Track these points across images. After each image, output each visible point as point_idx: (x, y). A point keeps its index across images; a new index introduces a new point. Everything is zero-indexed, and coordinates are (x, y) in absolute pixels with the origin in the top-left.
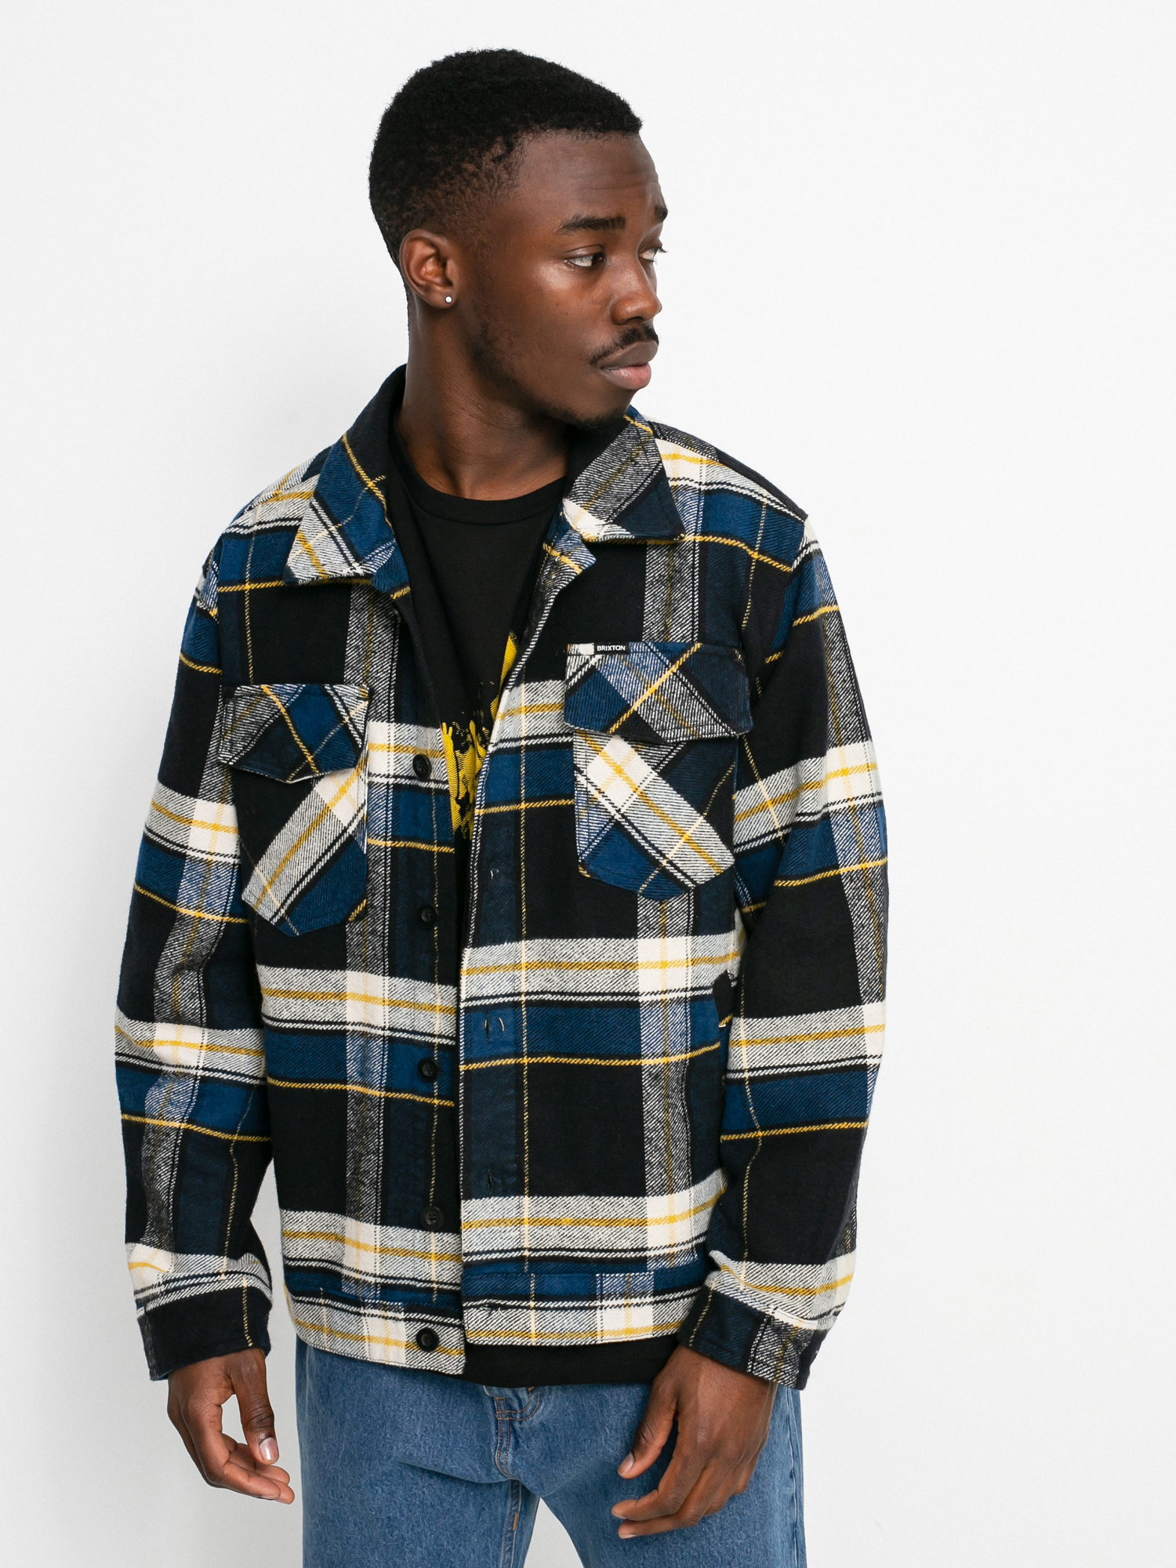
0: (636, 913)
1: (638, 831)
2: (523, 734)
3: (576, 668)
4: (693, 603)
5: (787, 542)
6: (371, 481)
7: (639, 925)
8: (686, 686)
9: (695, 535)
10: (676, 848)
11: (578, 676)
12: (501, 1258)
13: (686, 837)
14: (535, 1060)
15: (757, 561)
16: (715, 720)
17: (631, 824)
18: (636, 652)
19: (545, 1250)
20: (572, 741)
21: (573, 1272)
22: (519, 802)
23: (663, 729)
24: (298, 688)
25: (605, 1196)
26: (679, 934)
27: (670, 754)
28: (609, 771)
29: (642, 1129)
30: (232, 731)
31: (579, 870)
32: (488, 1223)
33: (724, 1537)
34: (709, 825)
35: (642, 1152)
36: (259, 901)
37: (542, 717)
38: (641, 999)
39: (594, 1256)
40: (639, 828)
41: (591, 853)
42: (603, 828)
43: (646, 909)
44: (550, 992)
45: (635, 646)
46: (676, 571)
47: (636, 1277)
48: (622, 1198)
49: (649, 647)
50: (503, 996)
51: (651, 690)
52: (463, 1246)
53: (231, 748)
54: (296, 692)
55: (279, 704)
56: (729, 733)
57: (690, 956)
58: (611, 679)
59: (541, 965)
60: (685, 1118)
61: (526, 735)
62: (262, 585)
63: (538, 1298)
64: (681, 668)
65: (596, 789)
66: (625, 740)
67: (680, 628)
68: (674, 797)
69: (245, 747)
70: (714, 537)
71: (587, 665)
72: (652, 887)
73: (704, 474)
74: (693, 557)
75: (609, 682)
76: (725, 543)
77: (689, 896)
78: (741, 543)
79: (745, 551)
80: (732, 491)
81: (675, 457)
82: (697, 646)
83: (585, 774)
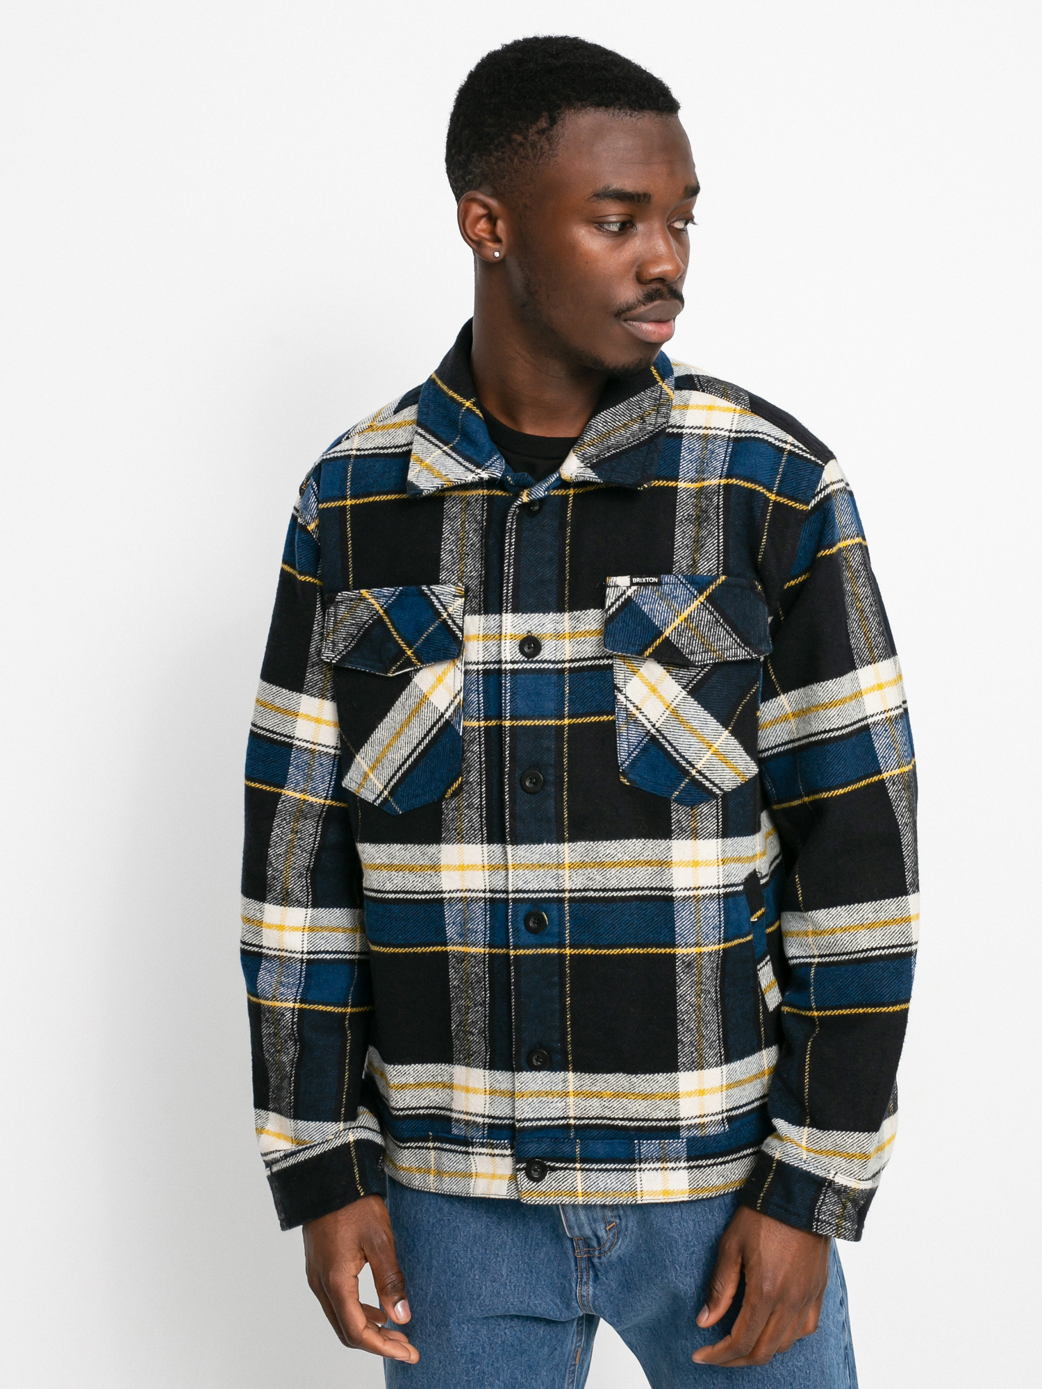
0: (670, 818)
1: (671, 744)
2: (567, 657)
3: (614, 598)
4: (719, 539)
5: (805, 483)
6: (468, 401)
7: (673, 828)
8: (713, 614)
9: (720, 479)
10: (704, 759)
11: (616, 606)
12: (549, 1125)
13: (713, 749)
14: (576, 951)
15: (775, 502)
16: (738, 644)
17: (664, 738)
18: (667, 584)
19: (588, 1118)
20: (613, 664)
21: (614, 1139)
22: (562, 717)
23: (692, 653)
24: (396, 590)
25: (642, 1074)
26: (709, 836)
27: (698, 674)
28: (644, 690)
29: (675, 1012)
30: (333, 633)
31: (620, 778)
32: (538, 1094)
33: (785, 1361)
34: (733, 738)
35: (675, 1032)
36: (361, 785)
37: (584, 642)
38: (675, 894)
39: (633, 1125)
40: (671, 741)
41: (630, 763)
42: (640, 742)
43: (679, 814)
44: (592, 890)
45: (666, 578)
46: (703, 511)
47: (670, 1143)
48: (656, 1074)
49: (679, 580)
50: (549, 891)
51: (681, 618)
52: (516, 1113)
53: (333, 648)
54: (393, 595)
55: (377, 606)
56: (751, 656)
57: (720, 856)
58: (646, 608)
59: (583, 865)
60: (717, 1003)
61: (569, 658)
62: (361, 501)
63: (583, 1161)
64: (707, 598)
65: (635, 706)
66: (658, 663)
67: (706, 563)
68: (701, 714)
69: (346, 647)
70: (736, 480)
71: (624, 596)
72: (682, 794)
73: (735, 422)
74: (718, 499)
75: (643, 611)
76: (746, 486)
77: (717, 802)
78: (760, 486)
79: (763, 493)
80: (759, 438)
81: (711, 408)
82: (720, 580)
83: (624, 692)
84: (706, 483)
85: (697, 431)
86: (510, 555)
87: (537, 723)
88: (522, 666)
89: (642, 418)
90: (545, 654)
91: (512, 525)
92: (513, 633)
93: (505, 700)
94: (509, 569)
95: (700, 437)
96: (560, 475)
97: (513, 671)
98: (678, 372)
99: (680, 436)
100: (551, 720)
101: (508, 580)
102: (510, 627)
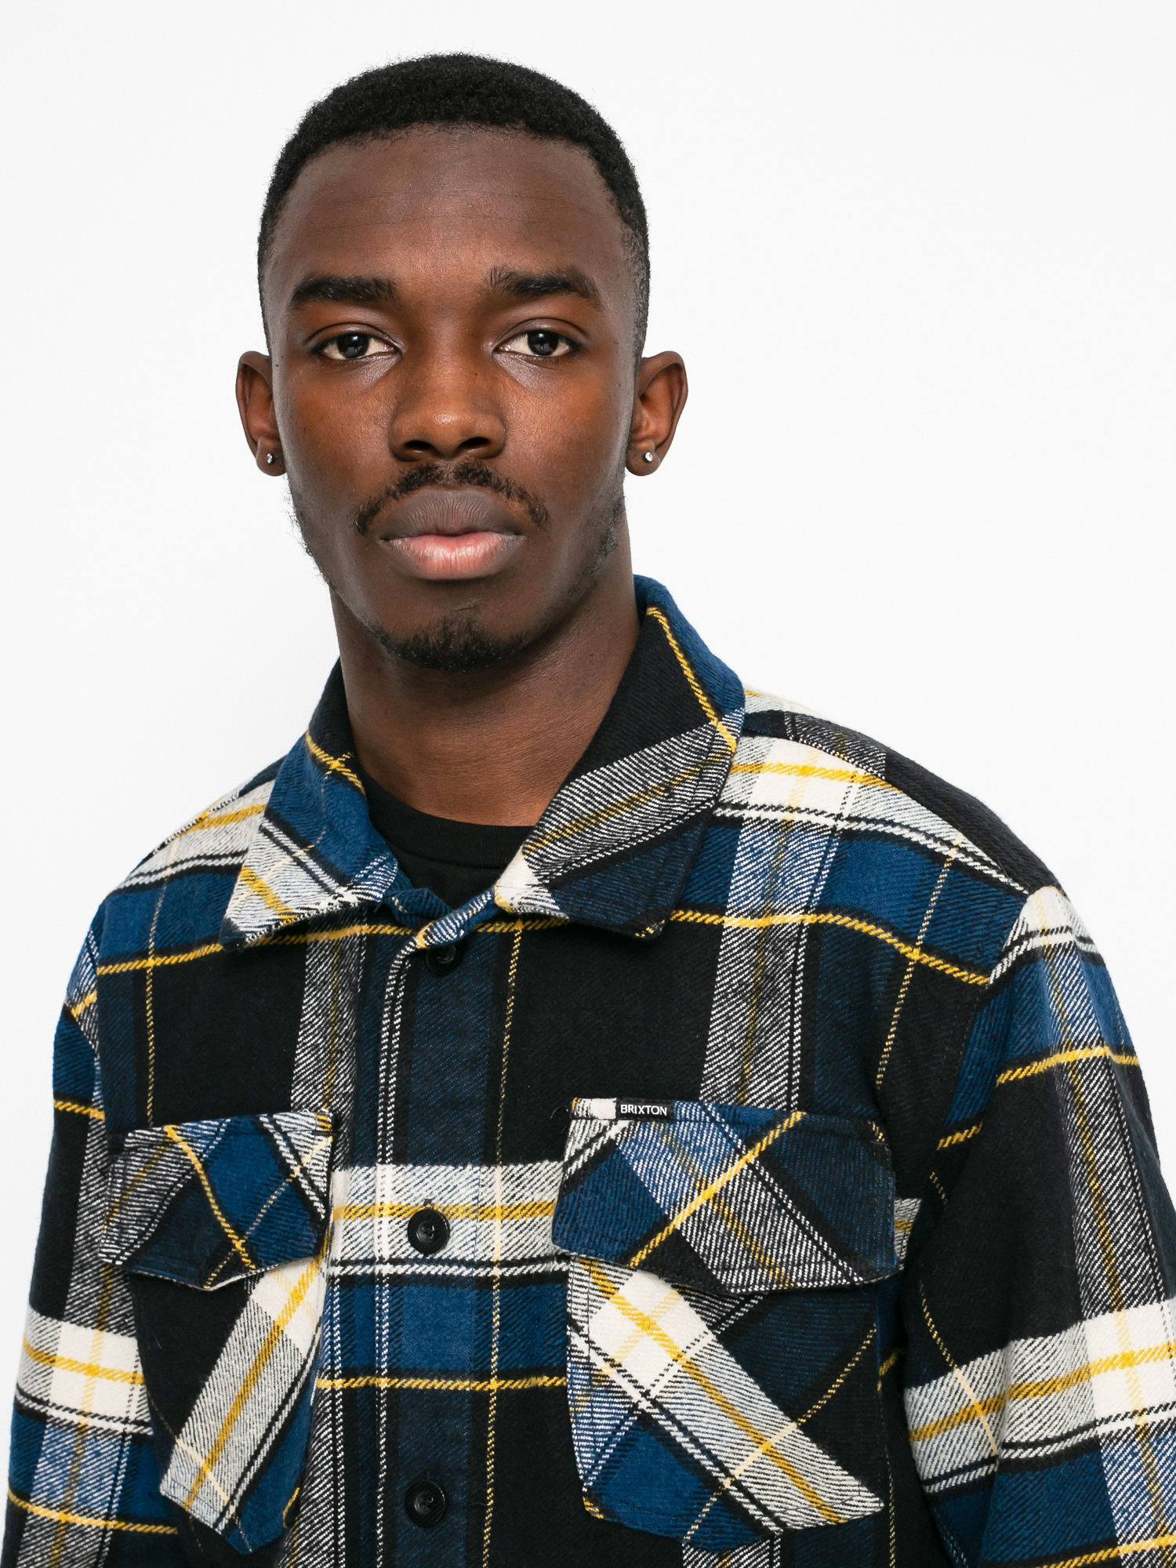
1: (682, 1428)
2: (496, 1256)
3: (583, 1142)
4: (792, 1037)
5: (980, 929)
6: (335, 759)
8: (771, 1189)
9: (805, 913)
10: (749, 1461)
11: (584, 1158)
13: (766, 1446)
15: (918, 963)
16: (825, 1254)
17: (670, 1417)
18: (686, 1120)
20: (568, 1271)
22: (485, 1375)
23: (725, 1268)
27: (736, 1309)
28: (629, 1327)
30: (121, 1208)
31: (584, 1505)
36: (191, 1493)
37: (529, 1227)
40: (685, 1422)
41: (602, 1472)
42: (618, 1427)
45: (684, 1109)
46: (767, 977)
49: (708, 1114)
51: (708, 1194)
53: (120, 1237)
54: (217, 1133)
55: (192, 1157)
56: (851, 1278)
58: (639, 1168)
61: (503, 1258)
62: (172, 959)
64: (763, 1156)
65: (606, 1360)
67: (764, 1083)
68: (743, 1382)
69: (141, 1234)
70: (834, 915)
71: (601, 1139)
72: (706, 1530)
73: (851, 800)
74: (796, 953)
75: (635, 1173)
76: (856, 928)
77: (772, 1545)
78: (886, 931)
79: (891, 946)
80: (892, 834)
81: (805, 771)
82: (793, 1119)
83: (585, 1332)
84: (777, 920)
85: (771, 815)
86: (390, 1051)
87: (437, 1384)
88: (413, 1269)
89: (668, 790)
90: (455, 1247)
91: (396, 992)
92: (395, 1204)
93: (381, 1336)
94: (389, 1079)
95: (776, 826)
96: (493, 897)
97: (395, 1279)
98: (752, 706)
99: (738, 823)
100: (465, 1380)
101: (387, 1098)
102: (389, 1193)
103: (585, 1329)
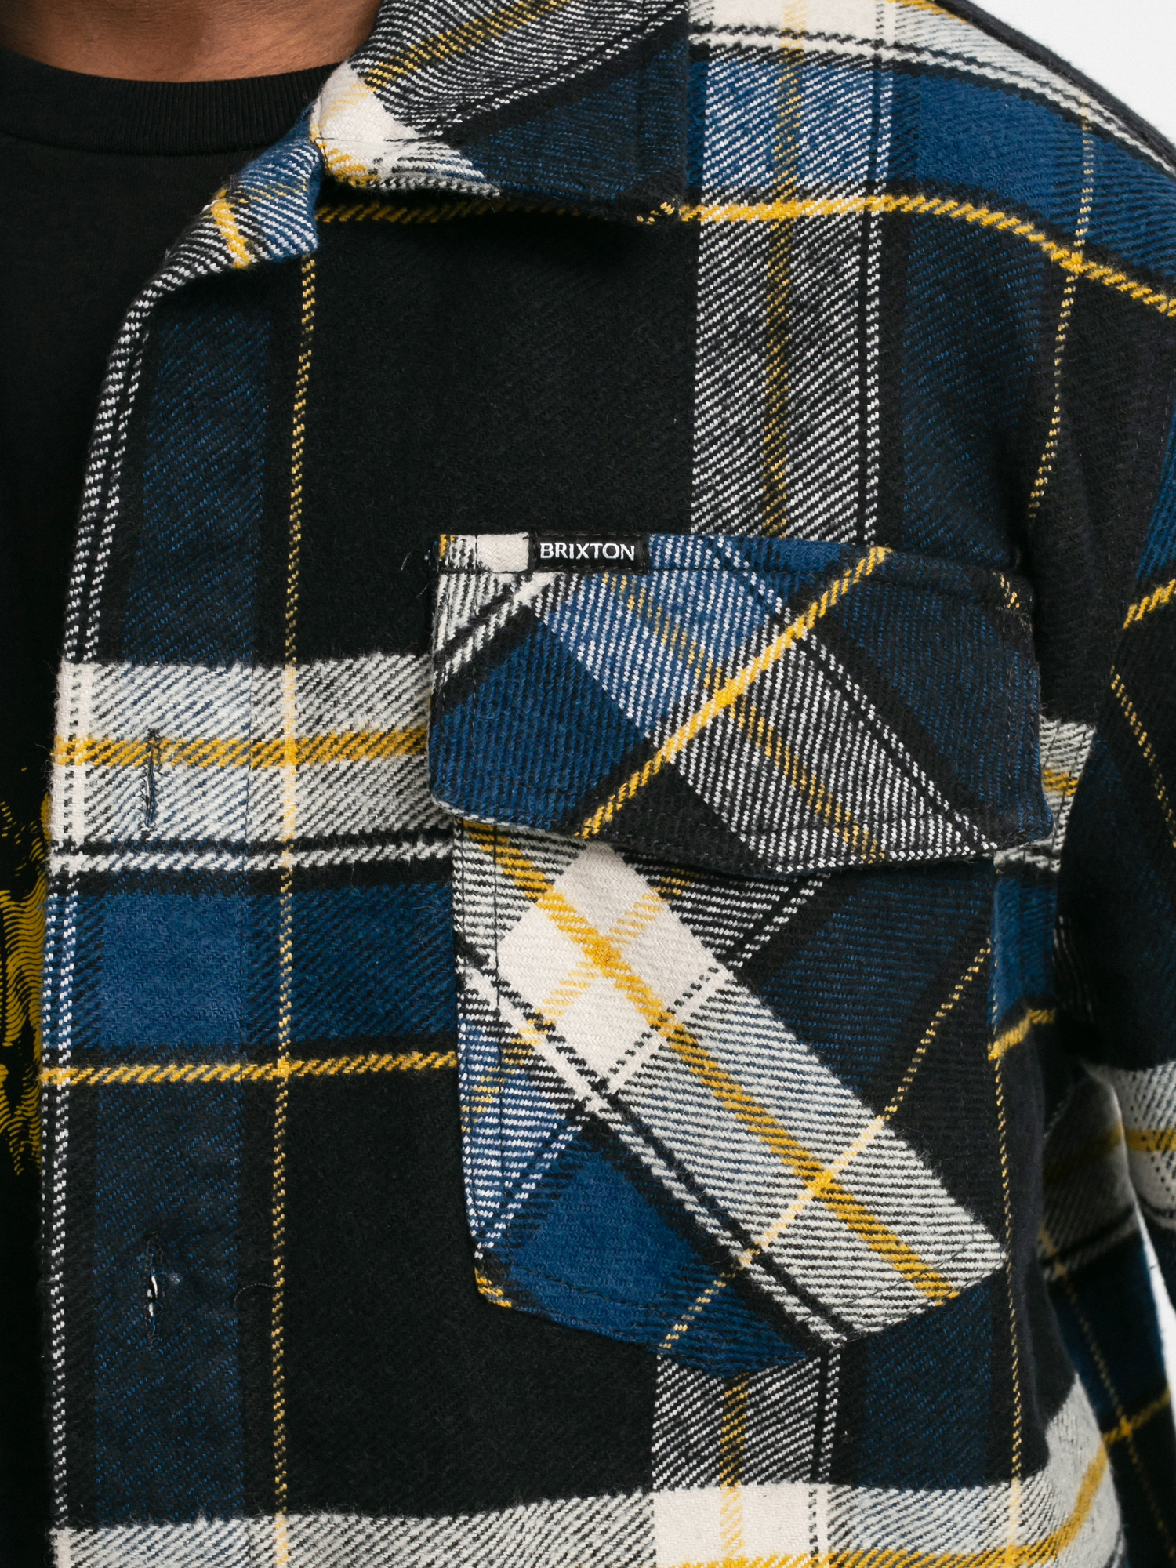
0: (649, 1413)
1: (664, 1155)
2: (288, 831)
3: (466, 613)
4: (865, 414)
5: (1174, 227)
7: (656, 1450)
8: (840, 685)
9: (868, 193)
10: (787, 1216)
11: (475, 644)
13: (822, 1181)
15: (1082, 280)
16: (931, 802)
17: (643, 1131)
18: (673, 566)
20: (449, 858)
22: (267, 1053)
26: (785, 1474)
27: (777, 909)
28: (570, 956)
31: (475, 1286)
34: (902, 1144)
37: (347, 777)
40: (668, 1144)
41: (512, 1226)
42: (547, 1143)
43: (680, 1399)
45: (668, 547)
46: (804, 307)
49: (719, 553)
51: (726, 696)
56: (975, 845)
57: (824, 1546)
58: (589, 656)
61: (296, 835)
64: (822, 627)
65: (528, 1016)
66: (628, 860)
67: (817, 497)
68: (786, 1055)
70: (929, 198)
71: (505, 607)
72: (702, 1334)
74: (864, 264)
75: (580, 666)
76: (970, 218)
77: (824, 1367)
78: (1024, 222)
79: (1036, 247)
82: (872, 559)
83: (491, 966)
85: (757, 40)
87: (175, 1073)
88: (124, 860)
90: (209, 818)
92: (98, 737)
93: (56, 989)
95: (771, 56)
97: (91, 882)
100: (230, 1063)
102: (85, 717)
103: (491, 960)
